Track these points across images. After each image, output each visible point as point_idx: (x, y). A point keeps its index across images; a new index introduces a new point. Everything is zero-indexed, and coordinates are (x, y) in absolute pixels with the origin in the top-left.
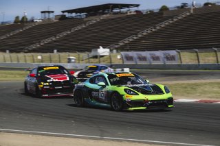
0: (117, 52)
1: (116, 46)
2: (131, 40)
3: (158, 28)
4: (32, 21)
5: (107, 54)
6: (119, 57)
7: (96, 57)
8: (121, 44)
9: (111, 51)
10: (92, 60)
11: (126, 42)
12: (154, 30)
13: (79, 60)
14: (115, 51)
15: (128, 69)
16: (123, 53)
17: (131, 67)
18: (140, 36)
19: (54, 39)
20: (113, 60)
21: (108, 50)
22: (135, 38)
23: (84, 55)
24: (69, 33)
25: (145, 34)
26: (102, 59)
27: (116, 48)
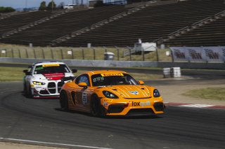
0: (166, 47)
1: (165, 40)
2: (183, 32)
3: (217, 18)
4: (62, 7)
5: (153, 49)
6: (168, 53)
7: (139, 53)
8: (171, 37)
9: (158, 45)
10: (135, 56)
11: (177, 35)
12: (211, 20)
13: (118, 56)
14: (163, 46)
15: (179, 68)
16: (172, 49)
17: (182, 66)
18: (194, 27)
19: (88, 30)
20: (161, 56)
21: (154, 45)
22: (188, 30)
23: (124, 51)
24: (106, 23)
25: (200, 25)
26: (146, 55)
27: (164, 43)
